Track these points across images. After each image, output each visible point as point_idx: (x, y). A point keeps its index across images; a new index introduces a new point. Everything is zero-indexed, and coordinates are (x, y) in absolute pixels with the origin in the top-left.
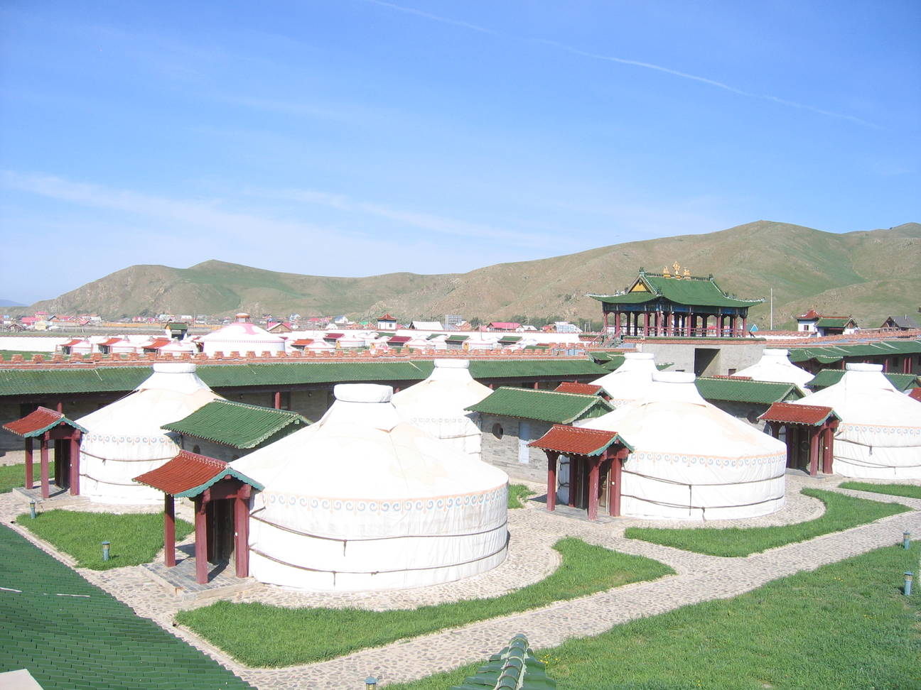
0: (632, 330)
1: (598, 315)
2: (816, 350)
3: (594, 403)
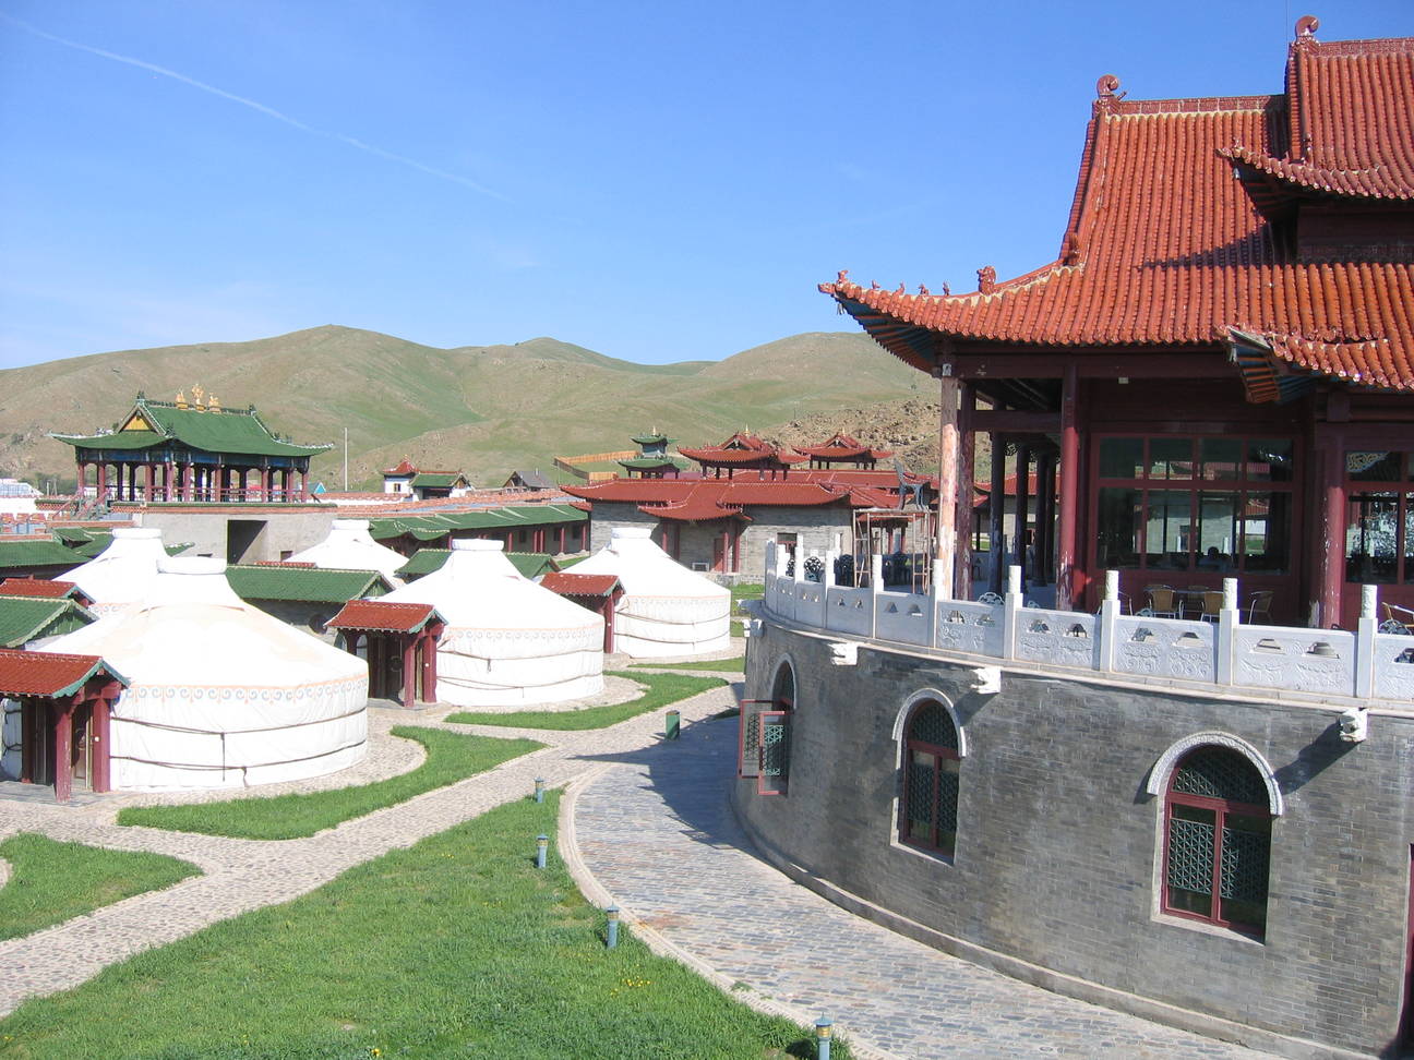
0: (126, 493)
1: (70, 470)
2: (411, 521)
3: (61, 610)
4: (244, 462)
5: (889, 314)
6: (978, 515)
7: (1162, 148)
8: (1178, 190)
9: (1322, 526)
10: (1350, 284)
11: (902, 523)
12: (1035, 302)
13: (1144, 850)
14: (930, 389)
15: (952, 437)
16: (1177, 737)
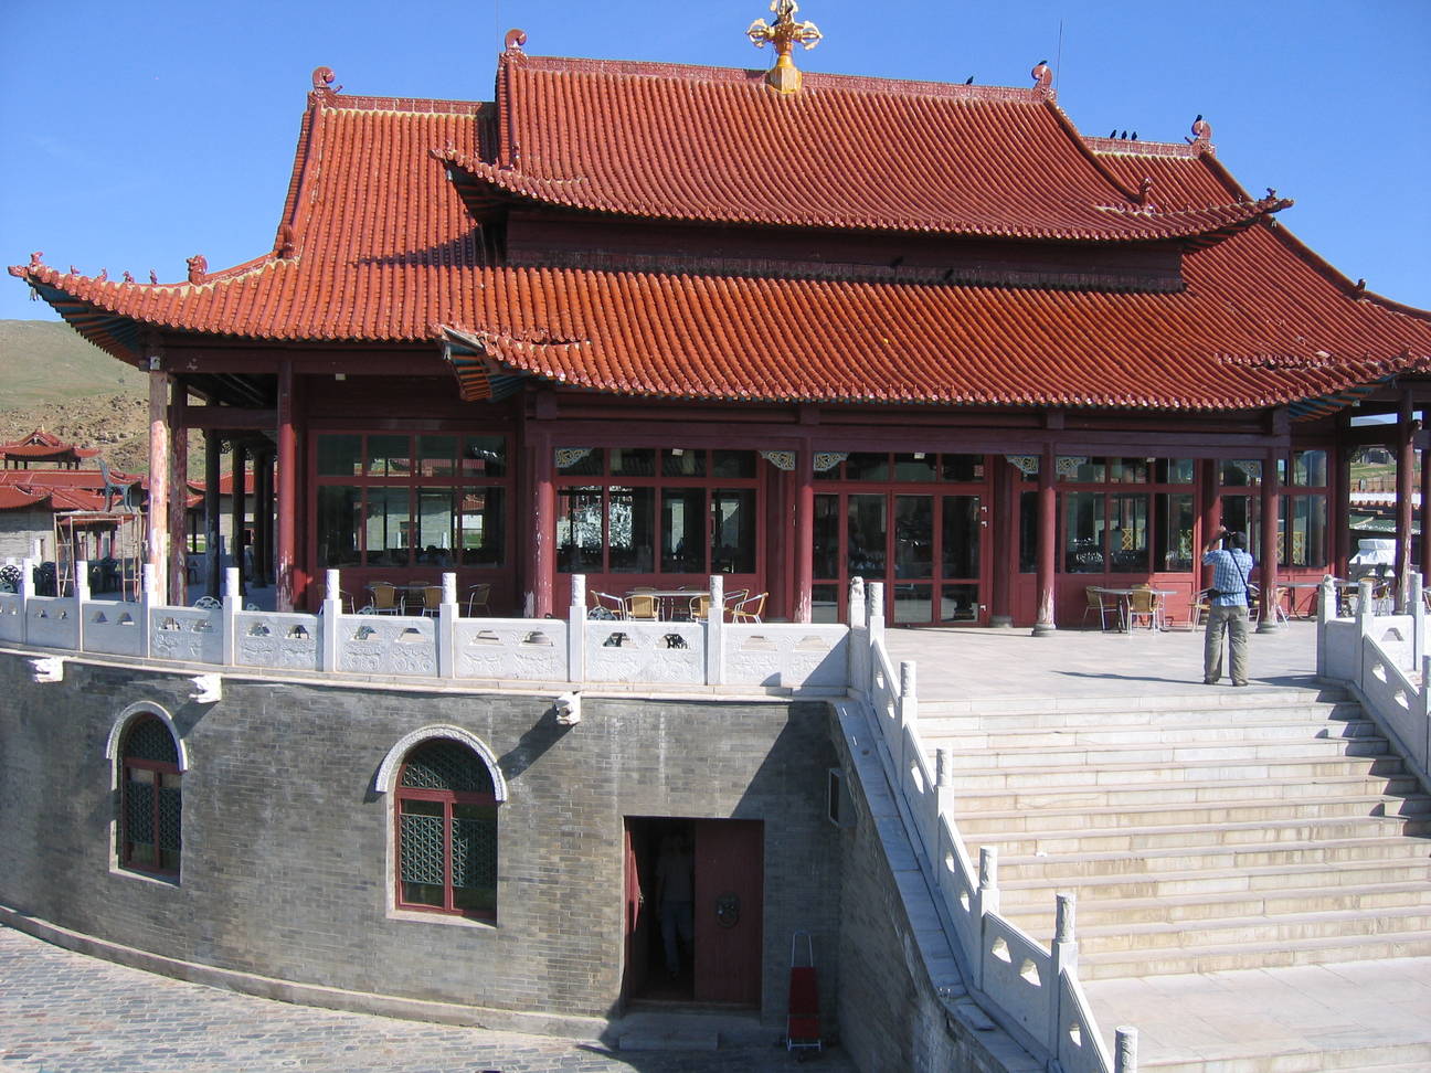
5: (90, 302)
6: (190, 517)
7: (377, 145)
8: (394, 188)
9: (534, 520)
10: (555, 288)
11: (111, 526)
12: (248, 295)
13: (375, 849)
14: (137, 383)
15: (162, 434)
16: (403, 733)
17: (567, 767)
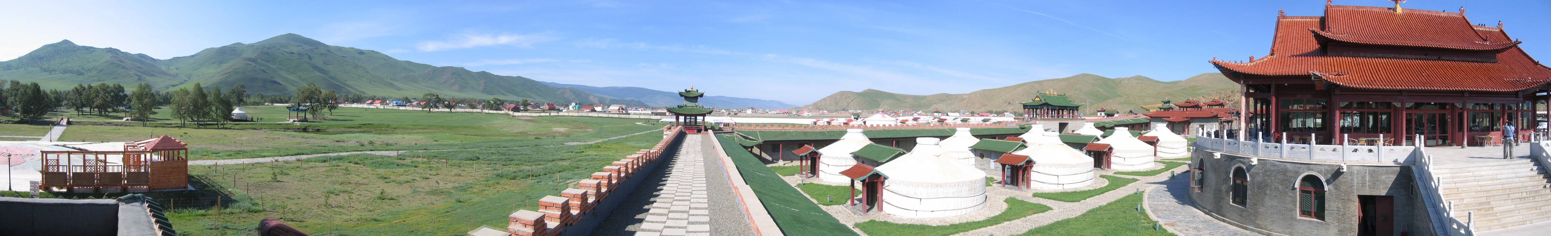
0: (1035, 116)
1: (1021, 110)
2: (1104, 123)
3: (1020, 144)
4: (1063, 108)
5: (1227, 68)
6: (1250, 119)
7: (1295, 28)
8: (1299, 38)
9: (1334, 120)
10: (1340, 61)
11: (1231, 122)
12: (1264, 65)
13: (1295, 202)
14: (1238, 87)
15: (1244, 99)
16: (1301, 173)
17: (1343, 183)
